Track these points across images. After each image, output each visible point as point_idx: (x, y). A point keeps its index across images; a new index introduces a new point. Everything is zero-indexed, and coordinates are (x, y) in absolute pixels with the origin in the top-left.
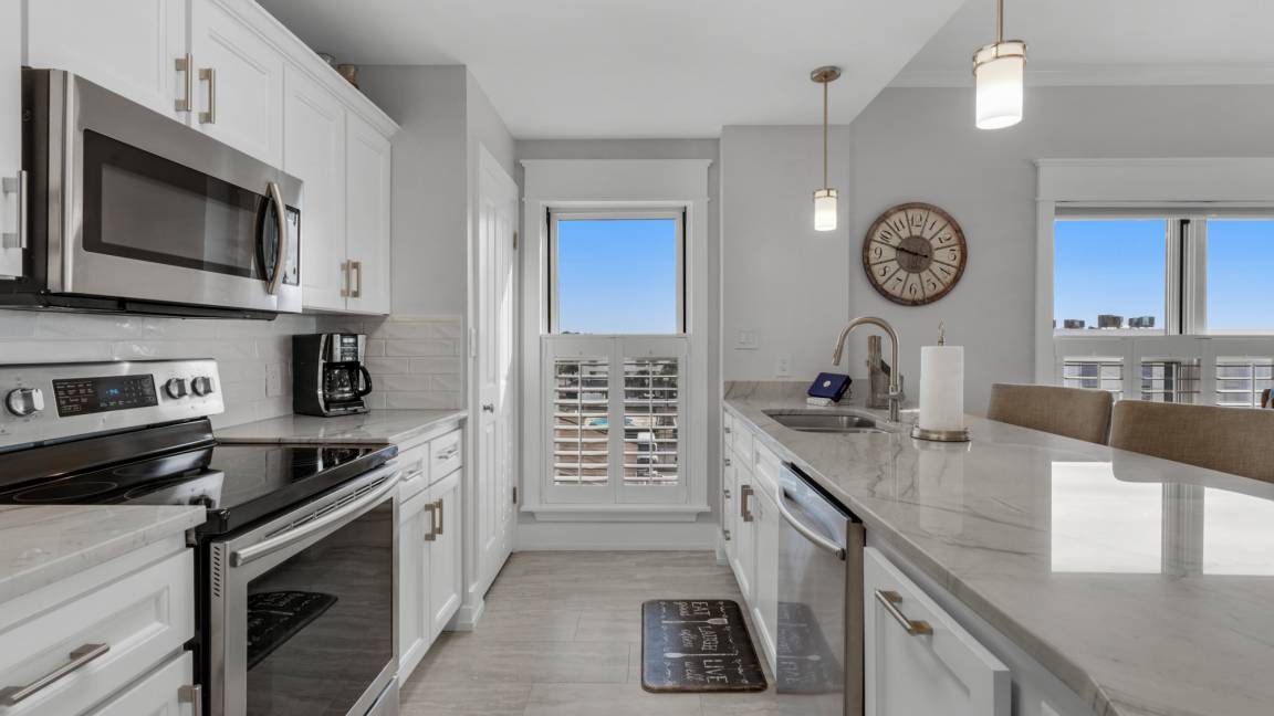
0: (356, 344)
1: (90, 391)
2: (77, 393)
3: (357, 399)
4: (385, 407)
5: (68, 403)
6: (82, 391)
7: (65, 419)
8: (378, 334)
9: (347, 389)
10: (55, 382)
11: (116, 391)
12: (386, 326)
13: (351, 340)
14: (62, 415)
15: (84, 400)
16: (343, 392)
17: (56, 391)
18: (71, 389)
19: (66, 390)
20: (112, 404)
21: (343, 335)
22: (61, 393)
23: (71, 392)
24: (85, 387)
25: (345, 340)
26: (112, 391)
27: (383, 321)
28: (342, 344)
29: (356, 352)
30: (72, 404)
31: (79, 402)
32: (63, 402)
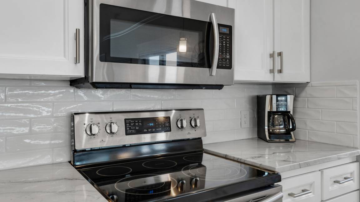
0: (286, 100)
1: (140, 124)
2: (135, 125)
3: (288, 132)
4: (307, 140)
5: (130, 129)
6: (137, 124)
7: (128, 136)
8: (303, 94)
9: (282, 127)
10: (125, 120)
11: (152, 124)
12: (308, 90)
13: (283, 98)
14: (127, 134)
15: (137, 128)
16: (280, 129)
17: (126, 123)
18: (132, 123)
19: (130, 123)
20: (149, 130)
21: (278, 96)
22: (128, 125)
23: (132, 124)
24: (138, 122)
25: (279, 98)
26: (150, 124)
27: (306, 87)
28: (277, 101)
29: (286, 105)
30: (132, 129)
31: (135, 129)
32: (128, 129)
